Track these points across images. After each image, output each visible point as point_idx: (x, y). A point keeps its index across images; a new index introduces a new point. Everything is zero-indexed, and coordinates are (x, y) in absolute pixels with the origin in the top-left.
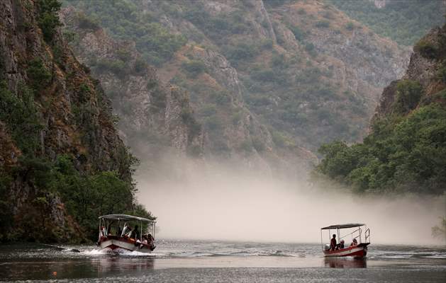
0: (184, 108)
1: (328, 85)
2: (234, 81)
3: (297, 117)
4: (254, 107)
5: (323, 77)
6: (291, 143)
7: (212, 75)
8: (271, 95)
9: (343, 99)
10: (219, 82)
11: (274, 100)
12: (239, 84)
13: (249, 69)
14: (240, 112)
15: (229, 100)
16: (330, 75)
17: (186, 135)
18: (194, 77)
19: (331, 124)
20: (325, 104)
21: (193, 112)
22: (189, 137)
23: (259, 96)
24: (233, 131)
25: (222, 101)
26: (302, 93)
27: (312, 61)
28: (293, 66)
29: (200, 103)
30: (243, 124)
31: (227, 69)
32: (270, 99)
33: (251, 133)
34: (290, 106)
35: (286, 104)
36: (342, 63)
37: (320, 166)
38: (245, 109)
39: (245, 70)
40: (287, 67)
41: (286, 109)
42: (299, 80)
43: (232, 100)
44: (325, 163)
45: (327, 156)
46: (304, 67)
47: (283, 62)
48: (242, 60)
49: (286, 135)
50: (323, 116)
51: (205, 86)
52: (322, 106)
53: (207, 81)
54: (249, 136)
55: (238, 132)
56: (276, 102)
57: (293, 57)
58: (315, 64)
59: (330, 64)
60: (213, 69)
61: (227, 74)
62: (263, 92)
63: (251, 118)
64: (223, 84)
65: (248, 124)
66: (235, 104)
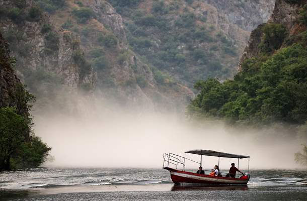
0: (75, 51)
1: (203, 29)
2: (120, 25)
3: (176, 58)
4: (138, 49)
5: (199, 22)
6: (171, 81)
7: (100, 21)
8: (152, 38)
9: (216, 41)
10: (106, 27)
11: (155, 42)
12: (124, 29)
13: (132, 15)
14: (125, 53)
15: (116, 43)
16: (204, 20)
17: (77, 74)
18: (84, 23)
19: (205, 63)
20: (200, 46)
21: (83, 54)
22: (80, 75)
23: (142, 39)
24: (119, 70)
25: (109, 43)
26: (180, 36)
27: (188, 7)
28: (172, 12)
29: (89, 46)
30: (127, 63)
31: (113, 15)
32: (152, 41)
33: (136, 72)
34: (169, 48)
35: (166, 45)
36: (215, 9)
37: (196, 100)
38: (130, 50)
39: (130, 15)
40: (166, 13)
41: (166, 50)
42: (177, 24)
43: (118, 43)
44: (201, 97)
45: (202, 92)
46: (181, 12)
47: (163, 8)
48: (126, 7)
49: (166, 73)
50: (199, 56)
51: (93, 30)
52: (197, 47)
53: (95, 26)
54: (133, 75)
55: (124, 71)
56: (157, 45)
57: (172, 4)
58: (191, 10)
59: (204, 10)
60: (100, 16)
61: (113, 20)
62: (145, 35)
63: (135, 59)
64: (110, 29)
65: (133, 63)
66: (121, 46)
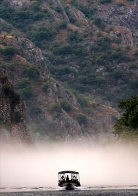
0: (5, 84)
1: (119, 50)
2: (40, 57)
3: (96, 80)
4: (59, 76)
5: (114, 44)
6: (94, 102)
7: (22, 56)
8: (71, 65)
9: (134, 60)
10: (29, 60)
11: (74, 68)
12: (45, 60)
13: (50, 47)
14: (48, 82)
15: (38, 73)
16: (119, 42)
17: (9, 104)
18: (9, 59)
19: (126, 83)
20: (118, 67)
21: (12, 86)
22: (11, 105)
23: (61, 67)
24: (44, 97)
25: (33, 75)
26: (97, 60)
27: (102, 32)
28: (87, 38)
29: (16, 78)
30: (51, 91)
31: (33, 49)
32: (71, 68)
33: (59, 97)
34: (88, 72)
35: (84, 70)
36: (128, 30)
37: (122, 119)
38: (52, 78)
39: (48, 47)
40: (81, 40)
41: (85, 74)
42: (92, 49)
43: (41, 73)
44: (126, 116)
45: (127, 110)
46: (95, 38)
47: (77, 36)
48: (44, 41)
49: (88, 95)
50: (118, 76)
51: (18, 65)
52: (116, 68)
53: (19, 61)
54: (58, 100)
55: (49, 98)
56: (76, 70)
57: (85, 31)
58: (105, 34)
59: (118, 32)
60: (22, 51)
61: (34, 53)
62: (64, 63)
63: (57, 85)
64: (32, 61)
65: (56, 90)
66: (43, 75)
